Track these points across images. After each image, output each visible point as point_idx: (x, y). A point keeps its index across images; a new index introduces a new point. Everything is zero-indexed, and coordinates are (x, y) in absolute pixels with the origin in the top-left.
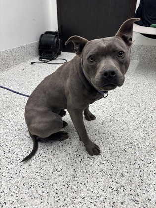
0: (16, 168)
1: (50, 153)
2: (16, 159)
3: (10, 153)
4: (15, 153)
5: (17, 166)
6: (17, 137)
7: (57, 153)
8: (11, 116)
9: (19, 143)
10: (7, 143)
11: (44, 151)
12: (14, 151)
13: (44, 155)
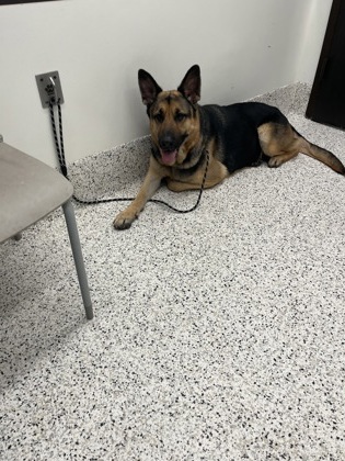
0: (218, 452)
1: (287, 438)
2: (216, 427)
3: (205, 406)
4: (215, 410)
5: (218, 447)
6: (216, 365)
7: (302, 442)
8: (201, 299)
9: (220, 383)
10: (197, 375)
11: (273, 426)
12: (212, 402)
13: (275, 439)
